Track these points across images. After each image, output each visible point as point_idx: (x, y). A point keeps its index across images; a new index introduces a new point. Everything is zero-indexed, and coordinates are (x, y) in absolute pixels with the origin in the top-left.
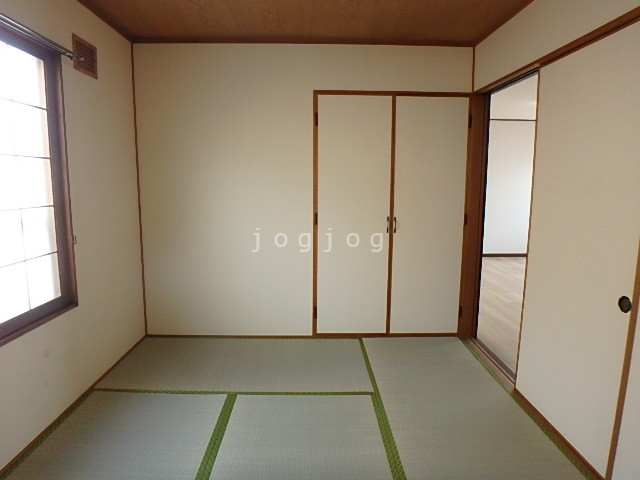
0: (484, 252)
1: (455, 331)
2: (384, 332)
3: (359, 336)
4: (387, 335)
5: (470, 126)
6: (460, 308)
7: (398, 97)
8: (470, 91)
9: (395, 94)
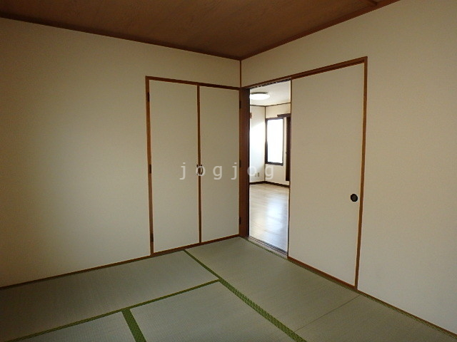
0: (251, 181)
1: (238, 233)
2: (198, 242)
3: (183, 249)
4: (200, 244)
5: (240, 107)
6: (240, 218)
7: (201, 87)
8: (239, 86)
9: (199, 84)
